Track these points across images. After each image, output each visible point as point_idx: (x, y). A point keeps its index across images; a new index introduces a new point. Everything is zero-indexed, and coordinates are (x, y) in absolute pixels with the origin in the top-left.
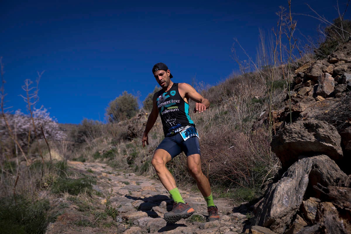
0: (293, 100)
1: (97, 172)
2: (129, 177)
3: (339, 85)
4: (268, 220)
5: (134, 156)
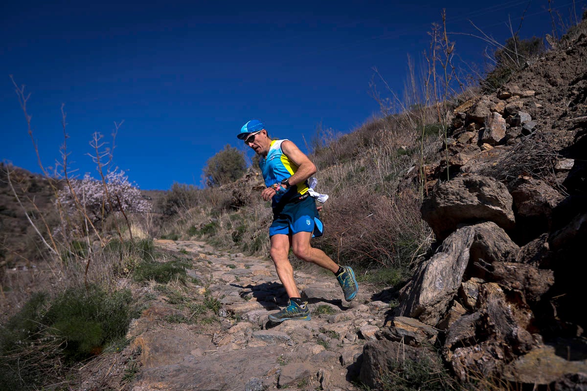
0: (452, 150)
1: (193, 253)
2: (235, 258)
3: (512, 128)
4: (417, 309)
5: (242, 230)
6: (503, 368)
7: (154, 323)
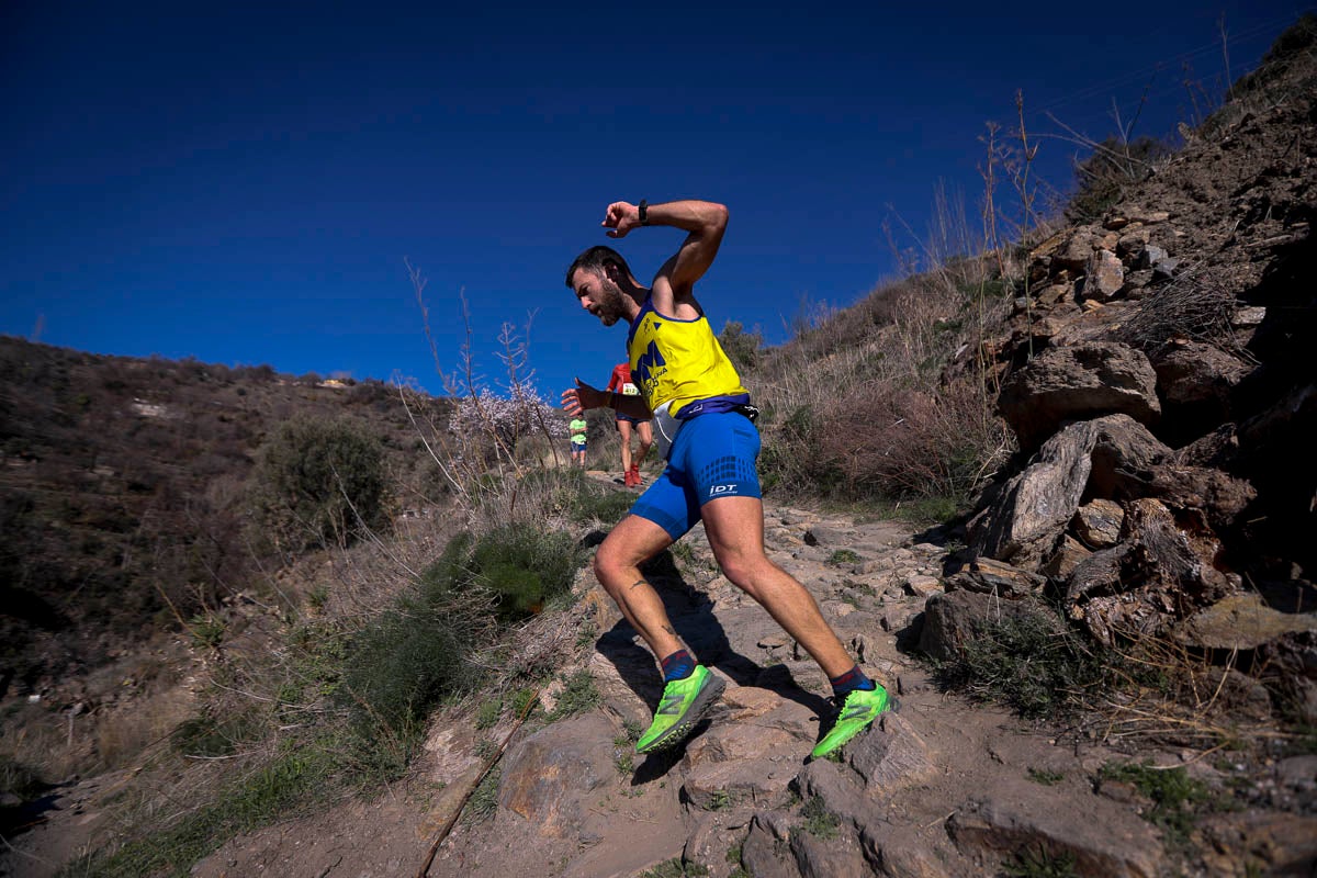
0: (1030, 316)
3: (1135, 272)
4: (1007, 547)
6: (1172, 627)
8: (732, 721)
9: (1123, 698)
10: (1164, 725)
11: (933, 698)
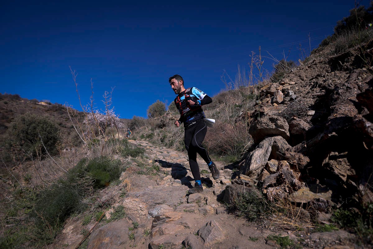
0: (260, 106)
1: (144, 146)
2: (162, 149)
3: (286, 97)
4: (248, 171)
5: (165, 137)
6: (288, 196)
7: (132, 174)
8: (167, 222)
9: (275, 216)
10: (284, 224)
11: (226, 215)
